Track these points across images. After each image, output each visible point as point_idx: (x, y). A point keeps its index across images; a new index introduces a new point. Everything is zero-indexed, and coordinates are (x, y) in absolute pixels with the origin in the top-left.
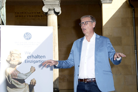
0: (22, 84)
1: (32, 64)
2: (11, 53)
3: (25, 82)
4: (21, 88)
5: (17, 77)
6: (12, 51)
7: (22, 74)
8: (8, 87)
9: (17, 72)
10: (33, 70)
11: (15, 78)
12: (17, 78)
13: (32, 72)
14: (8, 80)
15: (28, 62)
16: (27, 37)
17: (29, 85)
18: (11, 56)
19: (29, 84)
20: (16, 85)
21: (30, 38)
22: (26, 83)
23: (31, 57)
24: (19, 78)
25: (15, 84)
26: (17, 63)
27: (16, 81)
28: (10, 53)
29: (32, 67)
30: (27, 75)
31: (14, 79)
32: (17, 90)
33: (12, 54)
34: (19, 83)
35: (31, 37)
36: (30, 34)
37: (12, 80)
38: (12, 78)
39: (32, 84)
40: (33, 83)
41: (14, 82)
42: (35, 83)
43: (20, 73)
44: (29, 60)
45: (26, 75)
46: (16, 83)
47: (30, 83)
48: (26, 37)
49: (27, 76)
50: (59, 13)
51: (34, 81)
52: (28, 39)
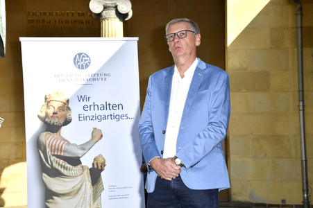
0: (74, 168)
1: (96, 124)
2: (48, 100)
3: (81, 163)
4: (73, 177)
5: (64, 151)
6: (50, 95)
7: (75, 145)
8: (44, 174)
9: (62, 142)
10: (97, 136)
11: (59, 154)
12: (62, 154)
13: (94, 141)
14: (44, 160)
15: (85, 118)
16: (80, 64)
17: (90, 169)
18: (48, 107)
19: (90, 166)
20: (62, 170)
21: (87, 66)
22: (83, 164)
23: (92, 107)
24: (67, 155)
25: (59, 168)
26: (62, 121)
27: (61, 162)
28: (46, 99)
29: (95, 129)
30: (85, 147)
31: (58, 156)
32: (65, 181)
33: (49, 102)
34: (69, 166)
35: (89, 63)
36: (88, 56)
37: (53, 158)
38: (53, 155)
39: (96, 167)
40: (100, 165)
41: (57, 163)
42: (103, 165)
43: (69, 143)
44: (87, 113)
45: (83, 147)
46: (61, 166)
47: (93, 164)
48: (78, 62)
49: (84, 149)
50: (127, 15)
51: (100, 161)
52: (83, 68)
